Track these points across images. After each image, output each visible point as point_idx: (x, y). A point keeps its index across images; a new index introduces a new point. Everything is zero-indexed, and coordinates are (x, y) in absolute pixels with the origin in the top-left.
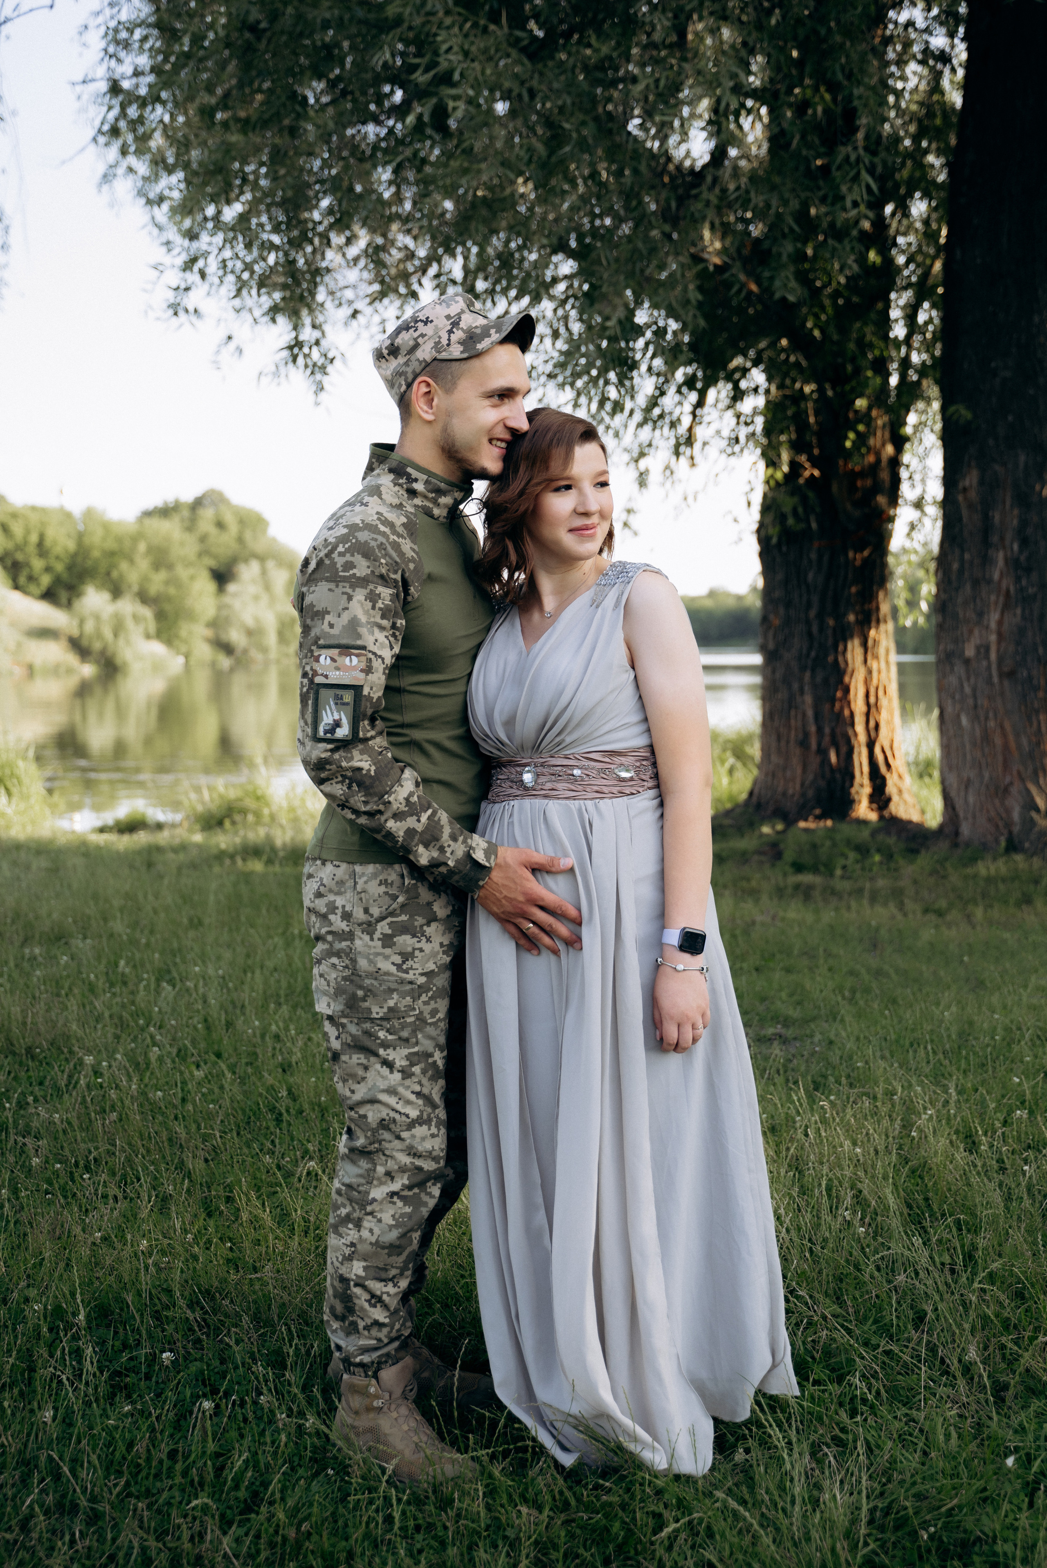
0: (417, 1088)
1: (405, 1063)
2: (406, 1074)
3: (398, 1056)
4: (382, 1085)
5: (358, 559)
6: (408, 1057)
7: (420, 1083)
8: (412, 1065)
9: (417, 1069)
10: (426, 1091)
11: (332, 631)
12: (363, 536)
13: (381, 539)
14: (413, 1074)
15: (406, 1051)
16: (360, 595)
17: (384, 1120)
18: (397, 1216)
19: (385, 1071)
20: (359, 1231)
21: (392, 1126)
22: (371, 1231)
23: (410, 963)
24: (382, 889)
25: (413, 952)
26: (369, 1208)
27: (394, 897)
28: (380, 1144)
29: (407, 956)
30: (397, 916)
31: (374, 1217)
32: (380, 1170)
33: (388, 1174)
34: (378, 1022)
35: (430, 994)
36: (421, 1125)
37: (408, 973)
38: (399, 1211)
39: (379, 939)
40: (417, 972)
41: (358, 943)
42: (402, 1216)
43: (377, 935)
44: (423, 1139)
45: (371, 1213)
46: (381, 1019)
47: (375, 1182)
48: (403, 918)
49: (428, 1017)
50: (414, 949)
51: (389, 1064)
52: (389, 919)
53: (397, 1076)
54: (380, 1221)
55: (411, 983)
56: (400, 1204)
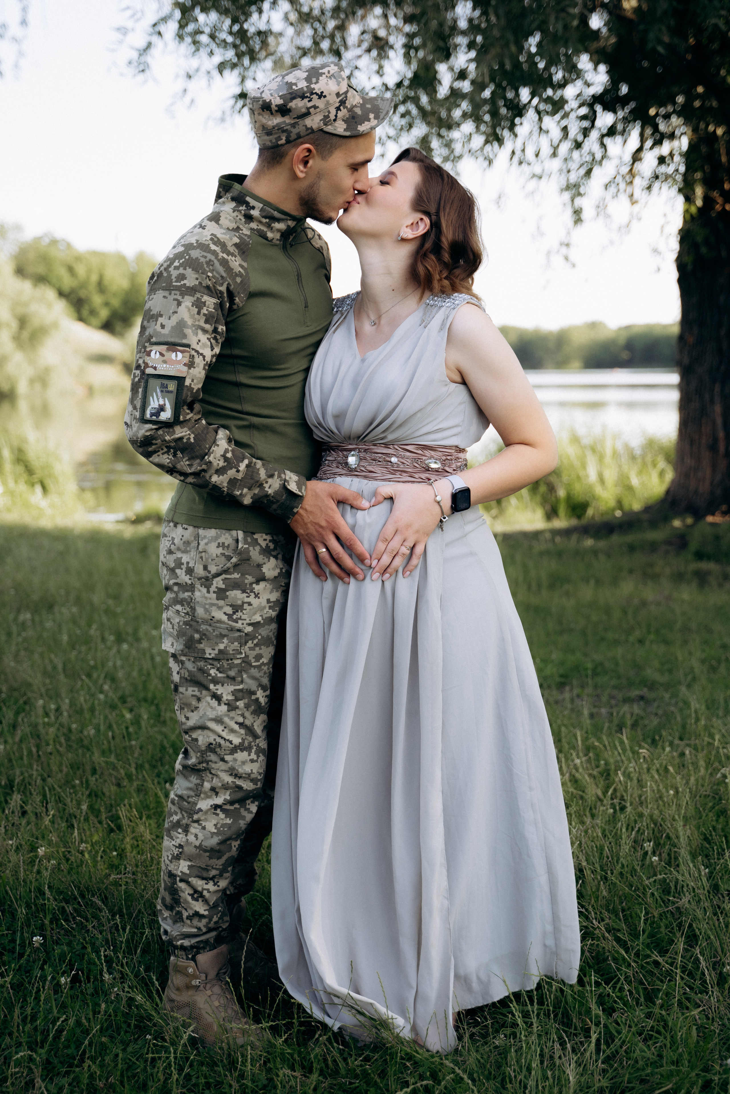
0: (241, 720)
1: (231, 697)
2: (231, 707)
3: (226, 691)
4: (212, 714)
5: (189, 272)
6: (233, 693)
7: (243, 715)
8: (237, 699)
9: (241, 704)
10: (248, 723)
11: (163, 331)
12: (195, 254)
13: (210, 256)
14: (237, 707)
15: (232, 688)
16: (188, 302)
17: (211, 744)
18: (219, 826)
19: (214, 703)
20: (186, 835)
21: (218, 750)
22: (196, 836)
23: (239, 614)
24: (220, 550)
25: (243, 605)
26: (196, 817)
27: (229, 558)
28: (208, 764)
29: (237, 608)
30: (230, 573)
31: (200, 825)
32: (207, 785)
33: (213, 789)
34: (211, 661)
35: (255, 642)
36: (242, 750)
37: (237, 622)
38: (221, 822)
39: (214, 592)
40: (245, 622)
41: (197, 594)
42: (223, 825)
43: (213, 588)
44: (244, 763)
45: (197, 821)
46: (212, 659)
47: (202, 795)
48: (236, 576)
49: (253, 660)
50: (243, 603)
51: (217, 698)
52: (224, 576)
53: (224, 708)
54: (204, 828)
55: (239, 630)
56: (222, 816)
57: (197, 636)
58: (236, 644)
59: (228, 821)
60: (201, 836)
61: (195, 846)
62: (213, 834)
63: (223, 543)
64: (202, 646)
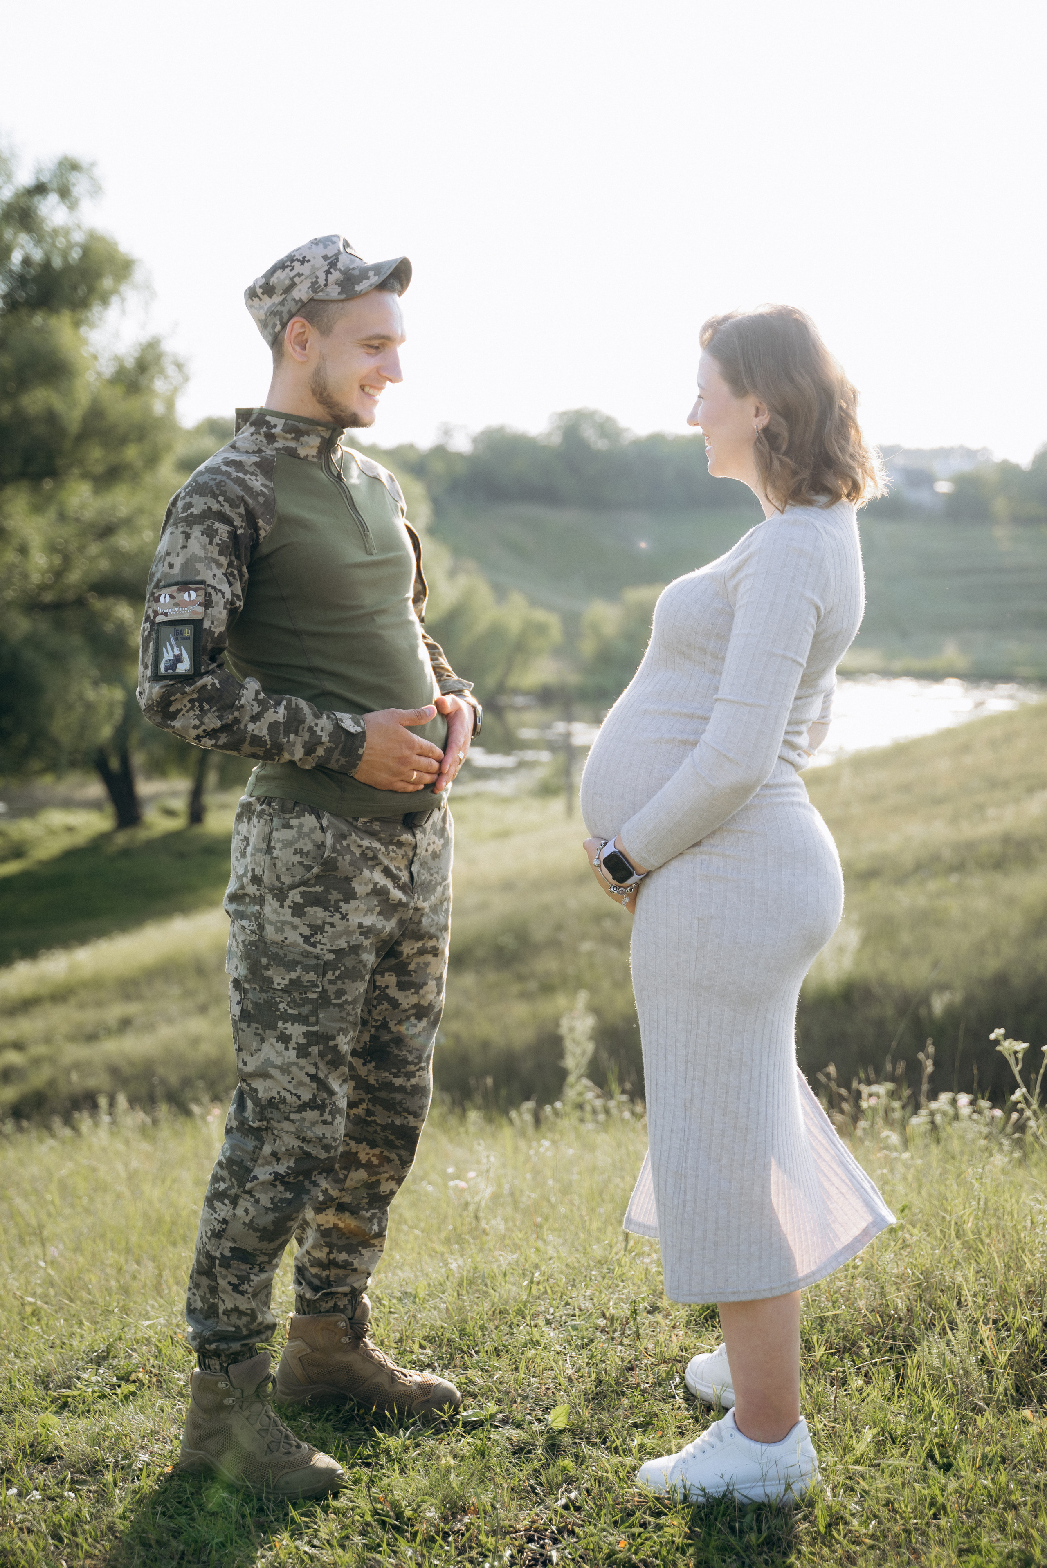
0: (312, 1070)
1: (302, 1041)
2: (302, 1051)
3: (296, 1031)
4: (276, 1060)
6: (306, 1035)
7: (315, 1065)
8: (309, 1044)
9: (314, 1050)
10: (321, 1075)
14: (309, 1054)
15: (304, 1029)
16: (196, 531)
17: (274, 1098)
18: (276, 1200)
19: (280, 1046)
20: (234, 1209)
21: (281, 1106)
22: (246, 1211)
23: (319, 937)
24: (297, 858)
25: (323, 927)
26: (248, 1186)
27: (309, 868)
28: (269, 1122)
29: (316, 929)
30: (311, 886)
31: (253, 1196)
32: (267, 1149)
33: (274, 1154)
34: (280, 994)
35: (337, 973)
36: (312, 1109)
37: (315, 947)
38: (279, 1195)
39: (289, 907)
40: (325, 948)
41: (267, 909)
42: (282, 1200)
43: (288, 902)
44: (313, 1124)
45: (249, 1192)
46: (282, 990)
47: (260, 1161)
48: (317, 889)
49: (333, 996)
50: (324, 923)
51: (285, 1039)
52: (302, 889)
53: (292, 1054)
54: (257, 1201)
55: (317, 957)
56: (281, 1188)
57: (264, 961)
58: (312, 973)
59: (288, 1195)
60: (252, 1210)
61: (244, 1223)
62: (267, 1209)
63: (302, 850)
64: (269, 973)
